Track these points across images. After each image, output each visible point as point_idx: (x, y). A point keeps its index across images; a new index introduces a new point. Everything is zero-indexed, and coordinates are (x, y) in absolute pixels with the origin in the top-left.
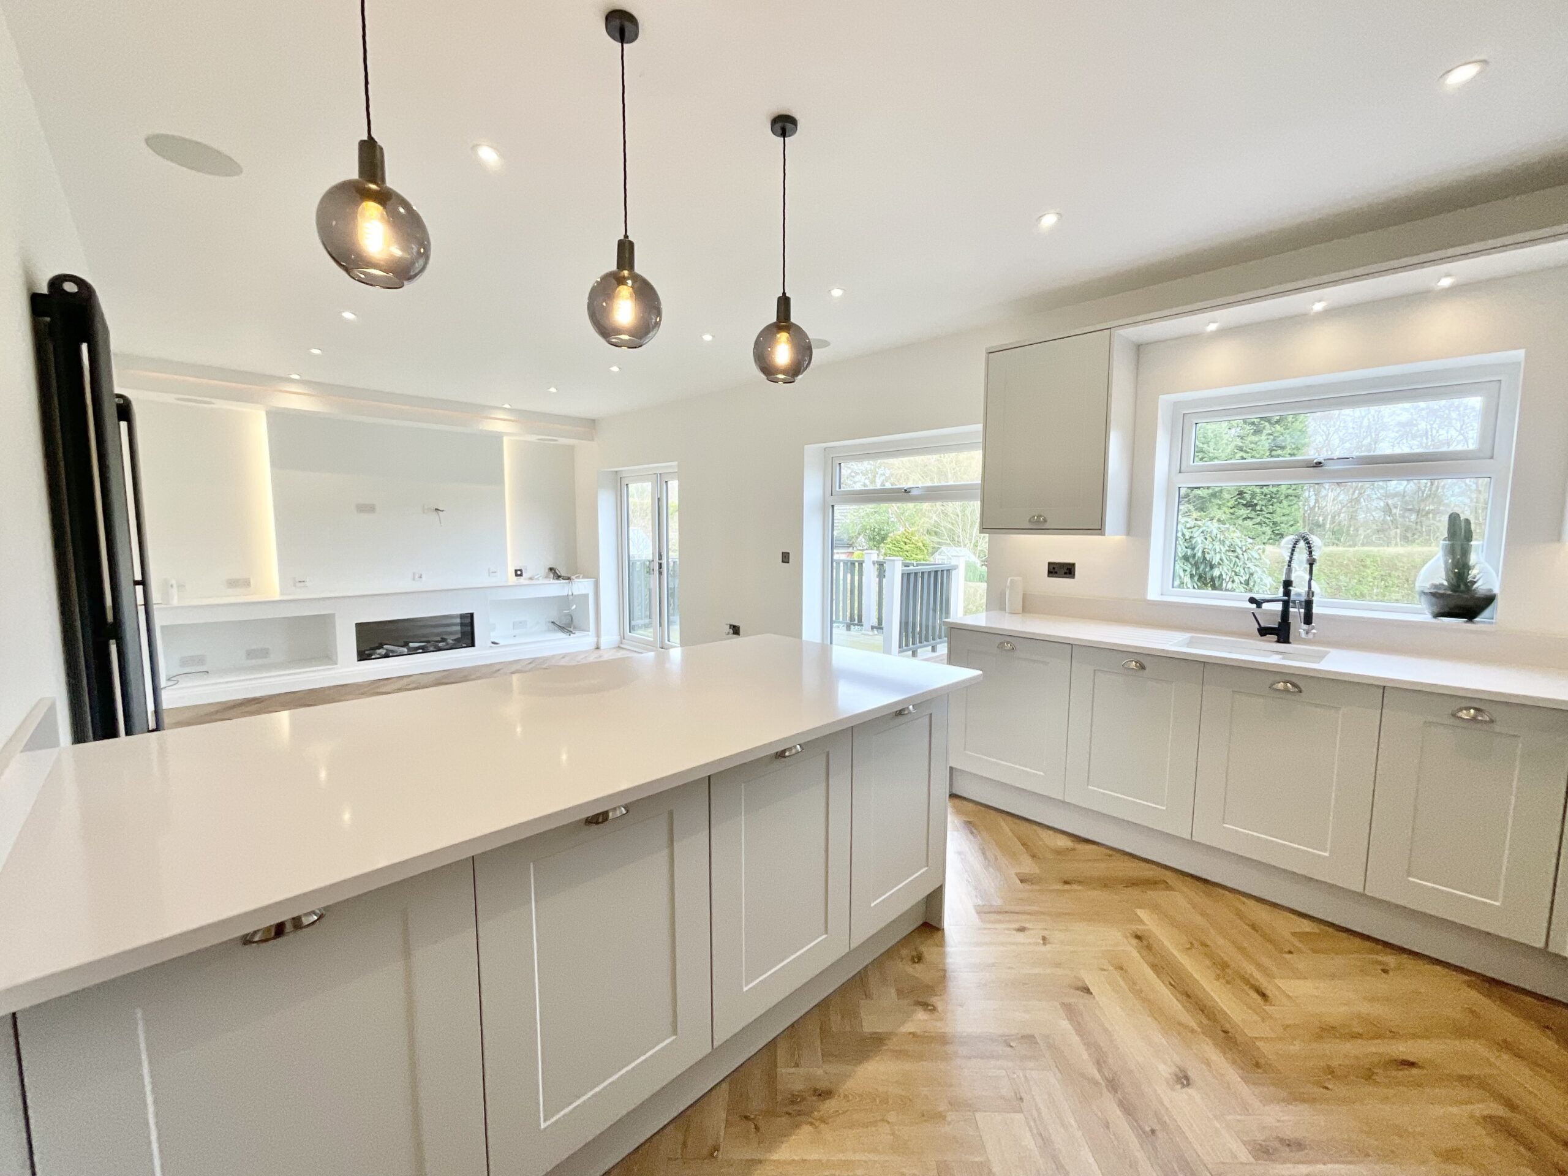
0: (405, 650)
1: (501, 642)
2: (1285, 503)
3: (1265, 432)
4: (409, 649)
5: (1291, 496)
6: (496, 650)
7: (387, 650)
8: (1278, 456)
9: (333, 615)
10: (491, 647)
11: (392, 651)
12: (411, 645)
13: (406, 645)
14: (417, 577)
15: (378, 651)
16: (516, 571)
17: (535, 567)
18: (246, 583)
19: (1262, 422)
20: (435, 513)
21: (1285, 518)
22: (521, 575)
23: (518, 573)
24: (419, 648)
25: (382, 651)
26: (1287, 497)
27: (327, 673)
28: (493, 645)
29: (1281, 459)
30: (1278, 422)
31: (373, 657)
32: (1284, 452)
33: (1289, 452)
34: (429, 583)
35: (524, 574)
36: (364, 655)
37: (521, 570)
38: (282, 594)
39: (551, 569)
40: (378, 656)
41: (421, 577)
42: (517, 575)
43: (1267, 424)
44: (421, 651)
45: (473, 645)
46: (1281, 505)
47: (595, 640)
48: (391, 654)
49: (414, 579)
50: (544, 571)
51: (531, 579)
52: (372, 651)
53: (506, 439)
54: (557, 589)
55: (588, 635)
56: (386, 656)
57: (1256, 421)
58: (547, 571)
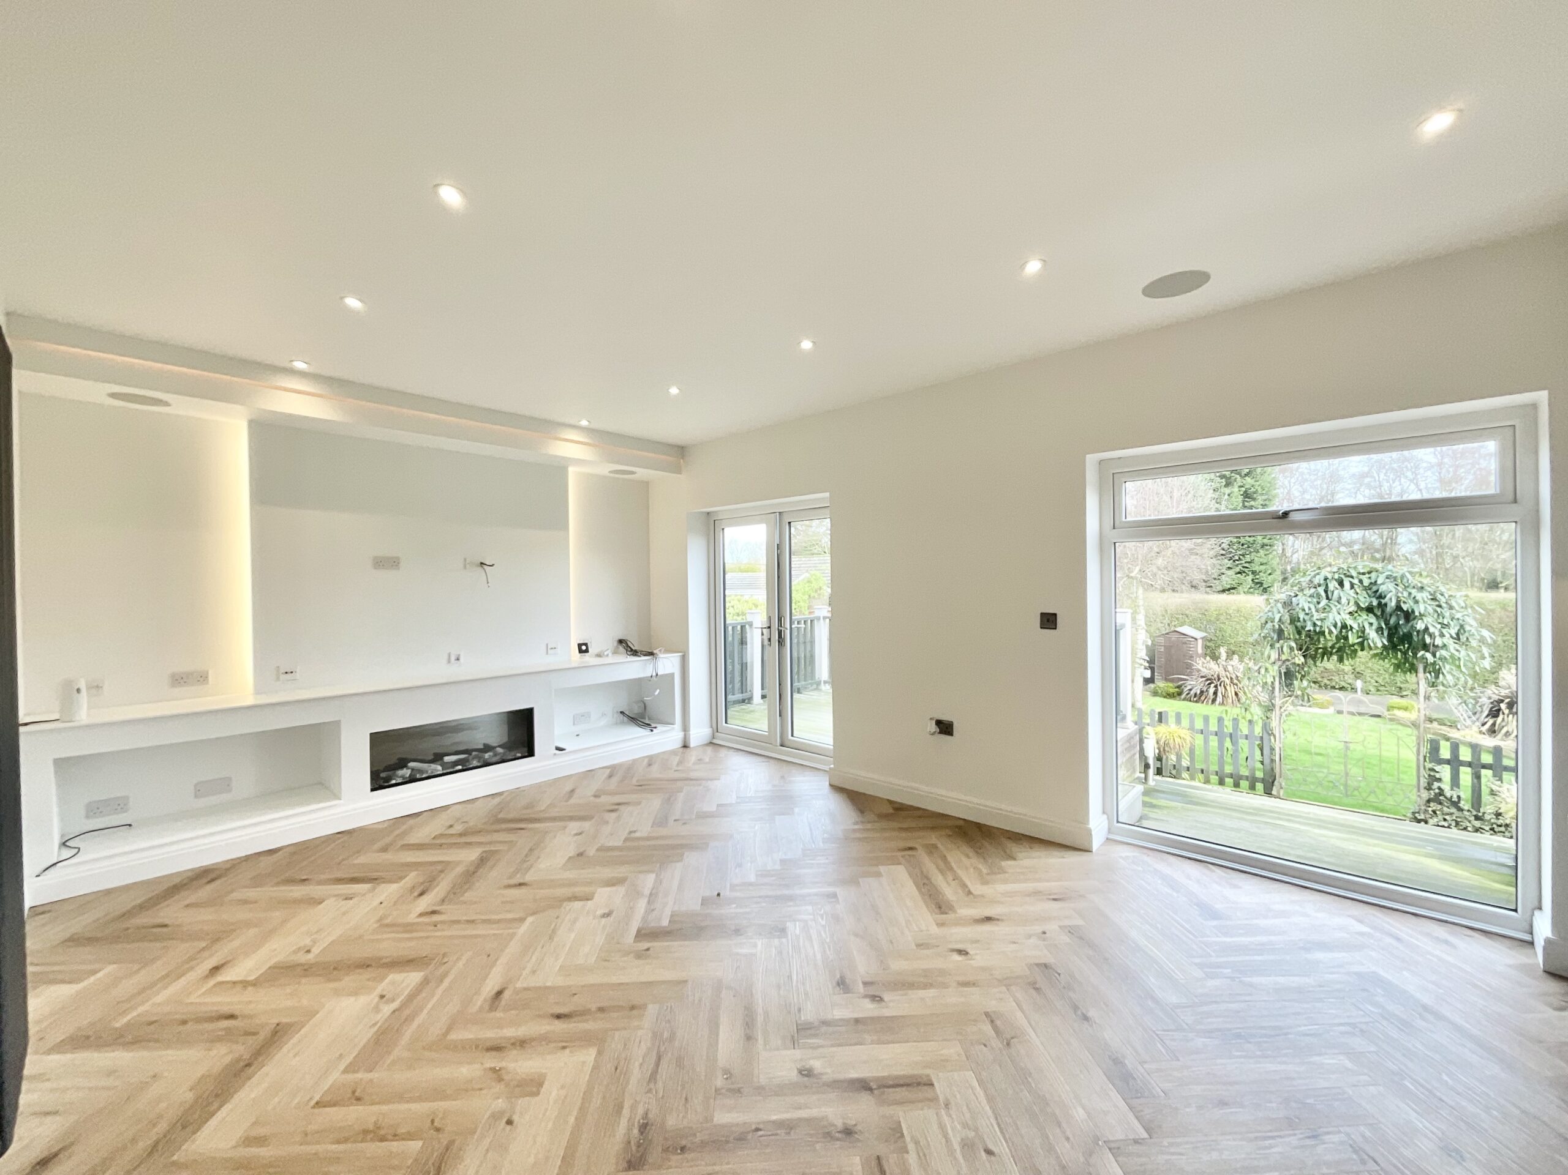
0: (439, 768)
1: (568, 748)
2: (1262, 552)
3: (1236, 485)
4: (444, 766)
5: (1267, 545)
6: (562, 758)
7: (413, 770)
8: (1251, 507)
9: (337, 724)
10: (555, 754)
11: (421, 771)
12: (447, 759)
13: (438, 758)
14: (453, 658)
15: (400, 772)
16: (580, 645)
17: (602, 640)
18: (202, 678)
19: (1233, 474)
20: (480, 569)
21: (1262, 568)
22: (587, 651)
23: (583, 648)
24: (456, 763)
25: (406, 772)
26: (1263, 546)
27: (326, 813)
28: (558, 752)
29: (1254, 510)
30: (1246, 475)
31: (393, 782)
32: (1257, 503)
33: (1262, 503)
34: (468, 668)
35: (590, 650)
36: (380, 781)
37: (586, 644)
38: (258, 692)
39: (621, 642)
40: (399, 780)
41: (458, 659)
42: (581, 651)
43: (1238, 476)
44: (460, 767)
45: (531, 753)
46: (1259, 555)
47: (681, 735)
48: (418, 776)
49: (449, 661)
50: (613, 643)
51: (599, 655)
52: (390, 773)
53: (571, 470)
54: (635, 668)
55: (673, 729)
56: (412, 780)
57: (1227, 473)
58: (616, 644)
